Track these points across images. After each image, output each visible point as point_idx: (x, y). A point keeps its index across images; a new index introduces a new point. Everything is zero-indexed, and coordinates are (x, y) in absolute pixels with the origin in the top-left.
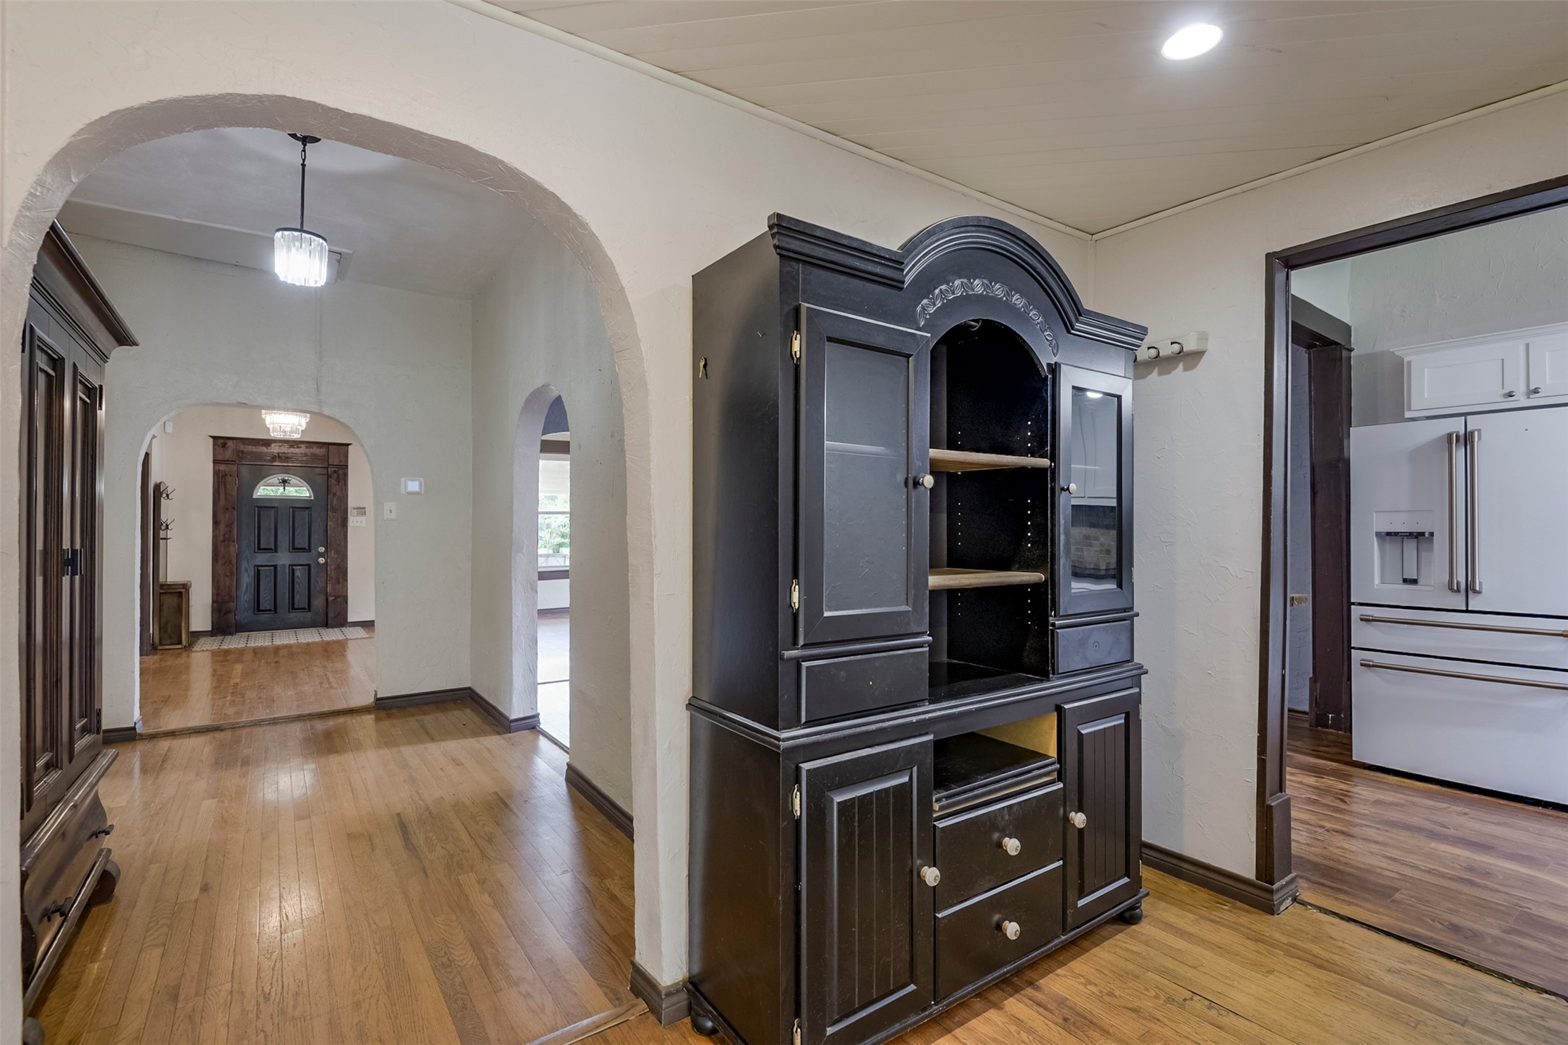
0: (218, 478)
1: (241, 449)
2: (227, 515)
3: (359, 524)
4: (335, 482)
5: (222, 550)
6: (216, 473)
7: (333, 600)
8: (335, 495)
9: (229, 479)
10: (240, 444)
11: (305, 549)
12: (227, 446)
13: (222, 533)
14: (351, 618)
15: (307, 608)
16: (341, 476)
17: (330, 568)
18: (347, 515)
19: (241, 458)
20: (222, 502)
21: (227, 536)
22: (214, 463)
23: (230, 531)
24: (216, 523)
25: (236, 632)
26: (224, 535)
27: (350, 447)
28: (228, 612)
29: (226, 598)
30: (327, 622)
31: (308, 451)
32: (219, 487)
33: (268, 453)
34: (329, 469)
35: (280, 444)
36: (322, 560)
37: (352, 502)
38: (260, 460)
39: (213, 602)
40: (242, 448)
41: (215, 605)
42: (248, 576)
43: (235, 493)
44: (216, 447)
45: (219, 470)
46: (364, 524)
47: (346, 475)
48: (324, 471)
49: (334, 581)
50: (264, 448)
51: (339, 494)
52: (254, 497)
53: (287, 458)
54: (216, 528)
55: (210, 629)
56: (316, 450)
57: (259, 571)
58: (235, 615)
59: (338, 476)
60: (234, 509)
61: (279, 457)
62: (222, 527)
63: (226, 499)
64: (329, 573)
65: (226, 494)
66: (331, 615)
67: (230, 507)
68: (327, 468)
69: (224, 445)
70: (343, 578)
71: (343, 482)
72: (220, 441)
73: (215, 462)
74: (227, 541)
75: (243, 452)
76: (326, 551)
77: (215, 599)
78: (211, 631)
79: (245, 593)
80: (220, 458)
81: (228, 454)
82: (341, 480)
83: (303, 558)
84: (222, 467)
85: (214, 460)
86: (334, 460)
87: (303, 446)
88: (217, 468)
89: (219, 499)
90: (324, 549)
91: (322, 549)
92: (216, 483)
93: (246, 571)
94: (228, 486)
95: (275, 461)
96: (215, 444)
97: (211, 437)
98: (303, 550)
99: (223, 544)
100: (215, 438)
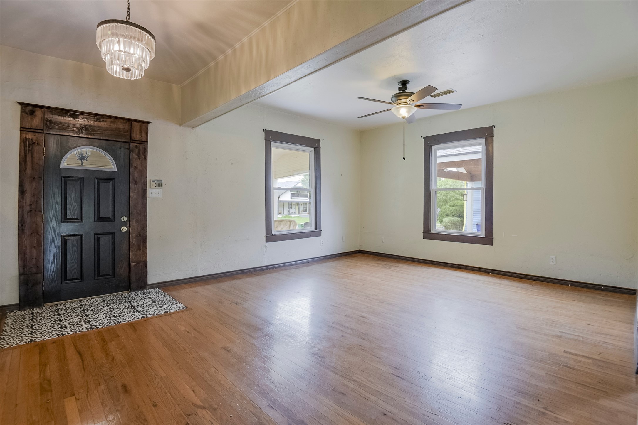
0: (25, 146)
1: (49, 119)
2: (34, 184)
3: (157, 196)
4: (136, 156)
5: (28, 220)
6: (23, 141)
7: (134, 266)
8: (136, 168)
9: (36, 148)
10: (49, 113)
11: (109, 218)
12: (35, 113)
13: (28, 203)
14: (151, 280)
15: (111, 273)
16: (142, 151)
17: (132, 236)
18: (146, 187)
19: (48, 128)
20: (29, 172)
21: (33, 206)
22: (21, 130)
23: (37, 201)
24: (22, 192)
25: (45, 303)
26: (31, 205)
27: (149, 125)
28: (36, 284)
29: (34, 270)
30: (130, 286)
31: (114, 126)
32: (25, 156)
33: (76, 124)
34: (131, 144)
35: (87, 117)
36: (124, 229)
37: (151, 176)
38: (68, 131)
39: (20, 275)
40: (50, 117)
41: (22, 277)
42: (55, 247)
43: (42, 163)
44: (24, 114)
45: (26, 139)
46: (160, 196)
47: (145, 150)
48: (127, 146)
49: (135, 248)
50: (72, 119)
51: (139, 167)
52: (61, 167)
53: (93, 131)
54: (23, 198)
55: (17, 302)
56: (120, 125)
57: (65, 241)
58: (43, 286)
59: (139, 152)
60: (41, 178)
61: (86, 129)
62: (28, 197)
63: (33, 169)
64: (130, 240)
65: (33, 163)
66: (133, 279)
67: (36, 177)
68: (129, 143)
69: (32, 113)
70: (143, 245)
71: (143, 157)
72: (29, 109)
73: (23, 129)
74: (33, 211)
75: (51, 121)
76: (128, 220)
77: (21, 271)
78: (19, 305)
79: (52, 263)
80: (28, 125)
81: (36, 122)
82: (142, 155)
83: (107, 227)
84: (29, 136)
85: (21, 127)
86: (137, 136)
87: (109, 120)
88: (24, 136)
89: (26, 169)
90: (126, 219)
91: (124, 219)
92: (23, 152)
93: (53, 241)
94: (35, 155)
95: (82, 133)
96: (23, 111)
97: (19, 103)
98: (107, 219)
99: (29, 214)
100: (23, 105)
